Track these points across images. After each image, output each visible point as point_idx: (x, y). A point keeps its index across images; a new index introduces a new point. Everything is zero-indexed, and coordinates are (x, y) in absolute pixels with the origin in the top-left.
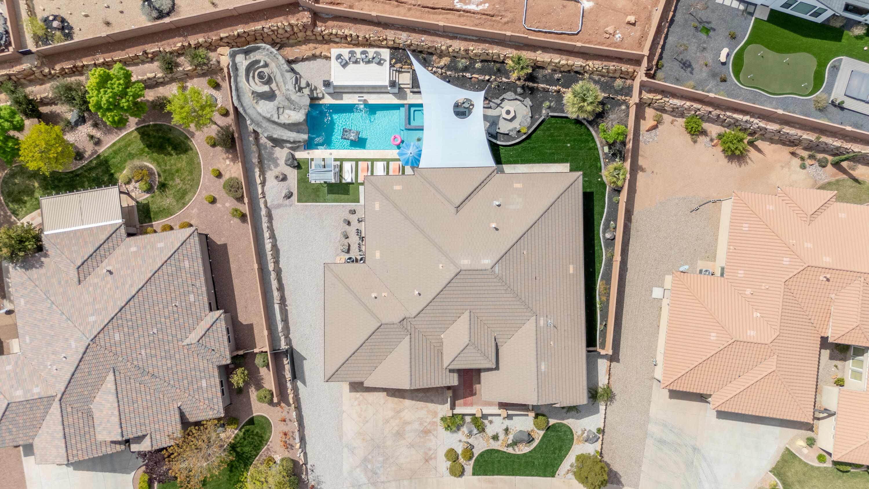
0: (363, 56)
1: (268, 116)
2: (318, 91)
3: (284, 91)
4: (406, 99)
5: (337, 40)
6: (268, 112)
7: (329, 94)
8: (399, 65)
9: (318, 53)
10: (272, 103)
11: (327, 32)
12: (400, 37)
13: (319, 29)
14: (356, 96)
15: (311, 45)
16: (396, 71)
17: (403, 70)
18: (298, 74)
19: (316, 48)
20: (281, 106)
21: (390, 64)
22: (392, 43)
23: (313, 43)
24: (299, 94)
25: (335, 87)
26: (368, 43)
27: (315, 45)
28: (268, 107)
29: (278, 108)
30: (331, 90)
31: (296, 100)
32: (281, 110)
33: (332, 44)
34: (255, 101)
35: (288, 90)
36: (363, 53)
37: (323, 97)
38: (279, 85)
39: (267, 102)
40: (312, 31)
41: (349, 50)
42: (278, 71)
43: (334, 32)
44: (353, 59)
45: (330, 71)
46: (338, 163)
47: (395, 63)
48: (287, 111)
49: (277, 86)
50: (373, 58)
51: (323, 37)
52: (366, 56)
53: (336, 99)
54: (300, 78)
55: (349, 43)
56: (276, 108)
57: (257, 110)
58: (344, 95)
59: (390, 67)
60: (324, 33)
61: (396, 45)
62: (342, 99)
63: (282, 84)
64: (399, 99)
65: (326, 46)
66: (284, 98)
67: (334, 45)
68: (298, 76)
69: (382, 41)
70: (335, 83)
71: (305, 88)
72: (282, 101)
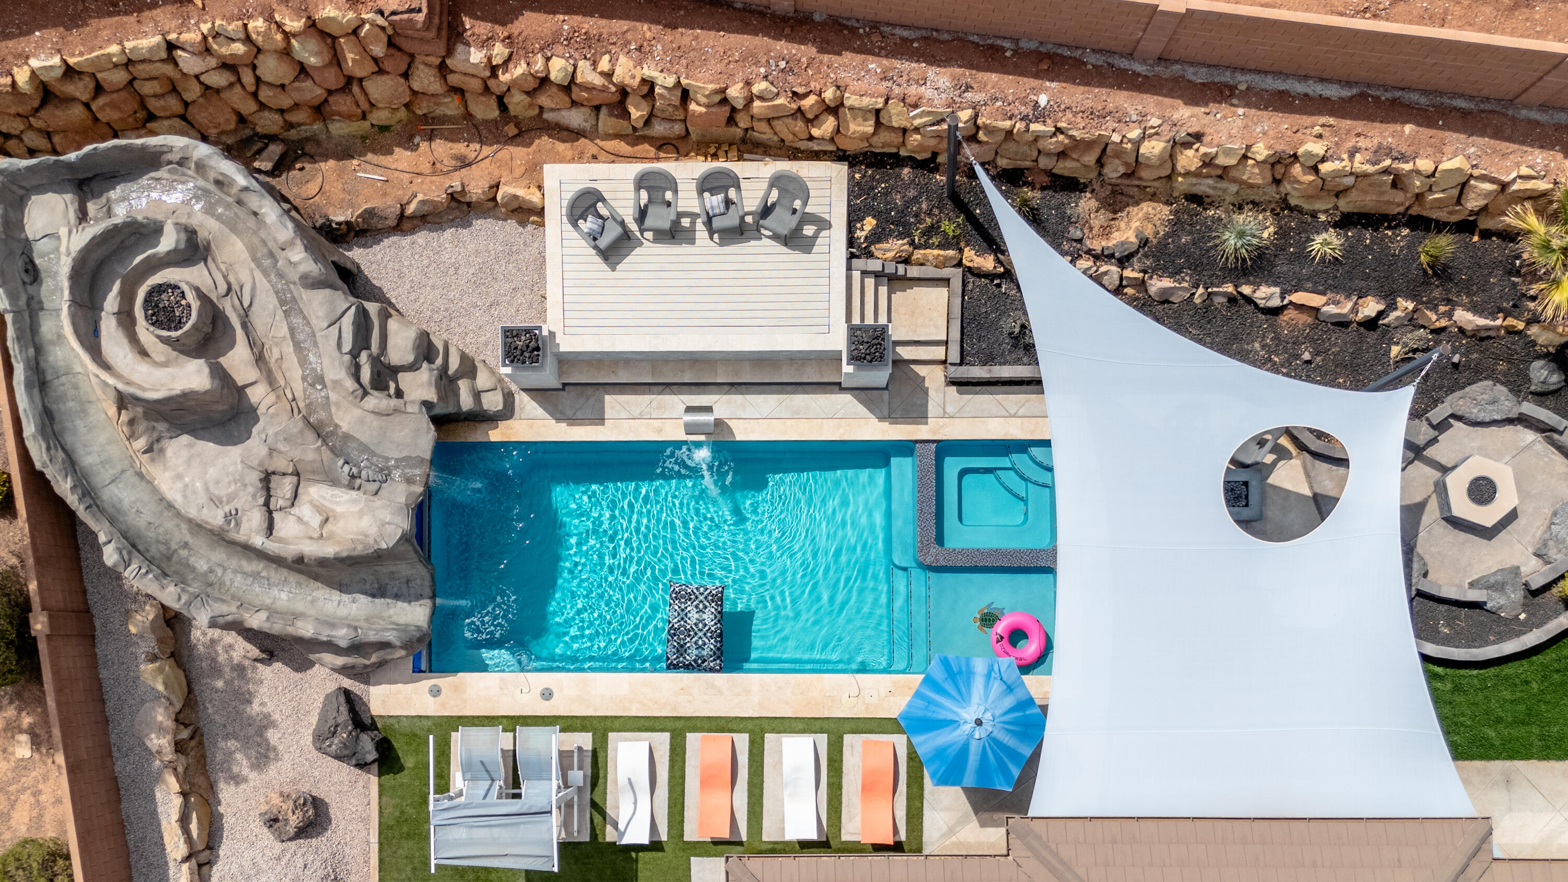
0: (714, 201)
1: (215, 518)
2: (483, 380)
3: (298, 387)
4: (921, 417)
5: (576, 118)
6: (215, 501)
7: (535, 392)
8: (894, 246)
9: (477, 189)
10: (235, 452)
11: (519, 70)
12: (913, 90)
13: (476, 56)
14: (677, 403)
15: (442, 149)
16: (877, 275)
17: (913, 271)
18: (376, 295)
19: (464, 163)
20: (280, 464)
21: (851, 242)
22: (868, 127)
23: (452, 138)
24: (375, 401)
25: (566, 361)
26: (737, 132)
27: (460, 148)
28: (212, 472)
29: (267, 479)
30: (547, 376)
31: (364, 436)
32: (283, 488)
33: (544, 142)
34: (141, 443)
35: (321, 379)
36: (707, 185)
37: (508, 411)
38: (273, 355)
39: (208, 448)
40: (443, 69)
41: (634, 169)
42: (262, 283)
43: (558, 68)
44: (659, 218)
45: (543, 277)
46: (585, 740)
47: (877, 237)
48: (315, 492)
49: (260, 359)
50: (766, 211)
51: (500, 100)
52: (728, 203)
53: (572, 421)
54: (385, 316)
55: (635, 137)
56: (254, 477)
57: (155, 490)
58: (611, 401)
59: (852, 256)
60: (504, 77)
61: (884, 142)
62: (600, 420)
63: (289, 348)
64: (889, 416)
65: (518, 154)
66: (297, 424)
67: (561, 147)
68: (372, 308)
69: (810, 122)
70: (566, 344)
71: (412, 367)
72: (285, 439)
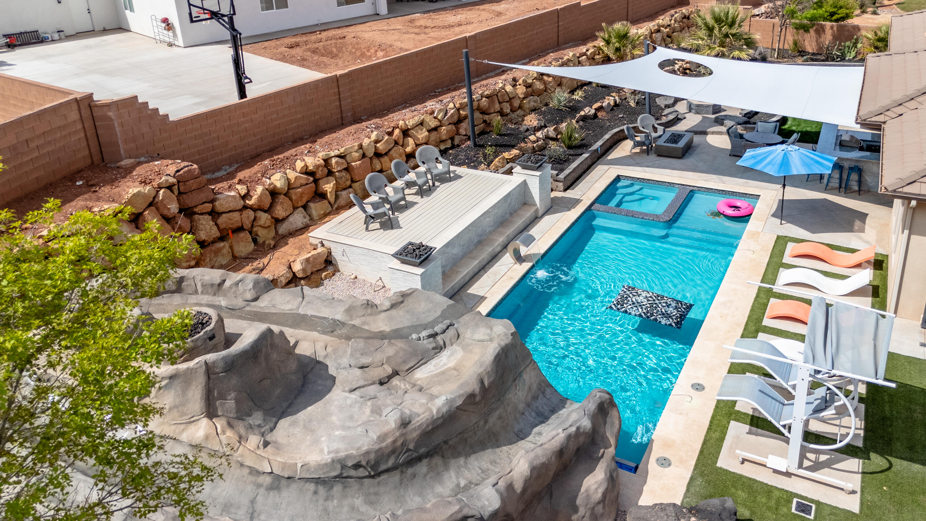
4: (577, 200)
28: (337, 418)
64: (569, 208)
69: (402, 146)
72: (362, 354)
